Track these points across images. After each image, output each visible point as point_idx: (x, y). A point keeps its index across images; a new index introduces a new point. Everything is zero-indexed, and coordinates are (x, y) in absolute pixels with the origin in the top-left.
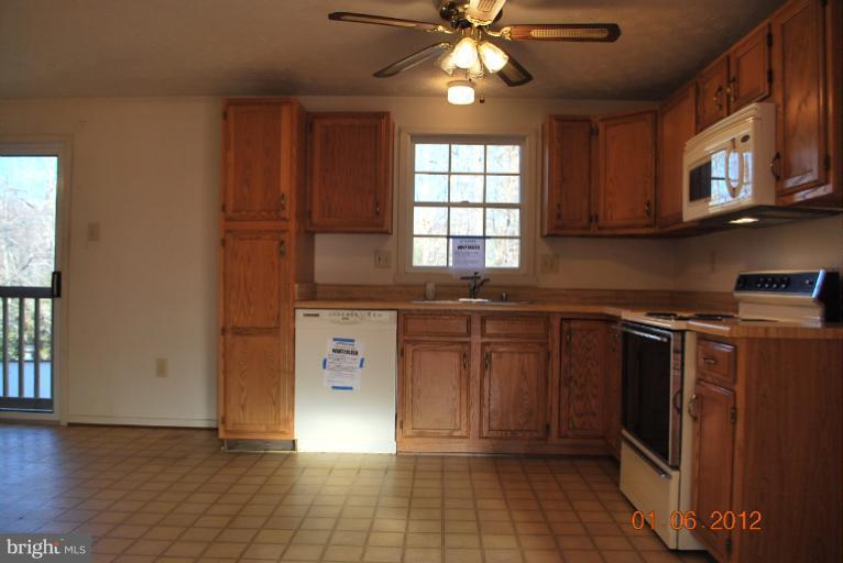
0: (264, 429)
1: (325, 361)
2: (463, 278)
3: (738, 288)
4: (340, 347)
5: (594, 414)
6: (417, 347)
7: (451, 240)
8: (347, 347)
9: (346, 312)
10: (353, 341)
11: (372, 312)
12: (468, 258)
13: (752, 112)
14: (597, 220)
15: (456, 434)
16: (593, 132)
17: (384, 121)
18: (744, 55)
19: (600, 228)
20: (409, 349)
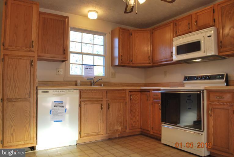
0: (23, 143)
1: (51, 111)
2: (88, 79)
3: (185, 80)
4: (57, 105)
5: (138, 121)
6: (86, 103)
7: (83, 66)
8: (60, 105)
9: (59, 90)
10: (62, 102)
11: (70, 90)
12: (89, 72)
13: (213, 29)
14: (132, 61)
15: (99, 134)
16: (131, 34)
17: (67, 19)
18: (199, 15)
19: (132, 64)
20: (83, 104)
